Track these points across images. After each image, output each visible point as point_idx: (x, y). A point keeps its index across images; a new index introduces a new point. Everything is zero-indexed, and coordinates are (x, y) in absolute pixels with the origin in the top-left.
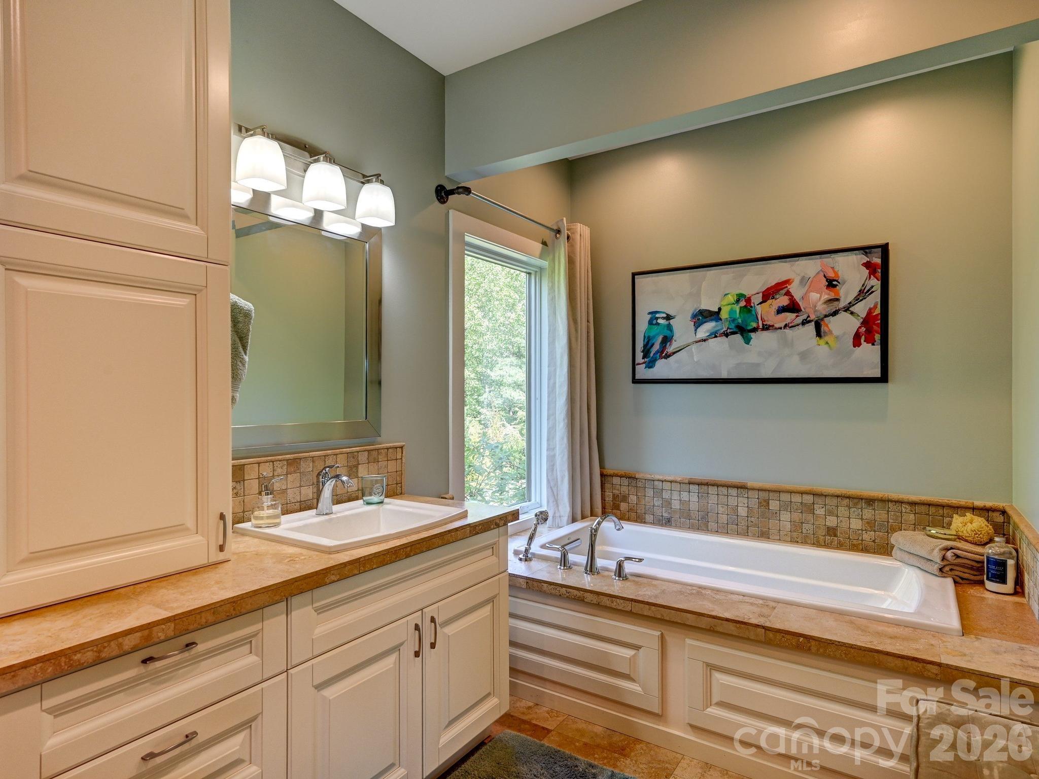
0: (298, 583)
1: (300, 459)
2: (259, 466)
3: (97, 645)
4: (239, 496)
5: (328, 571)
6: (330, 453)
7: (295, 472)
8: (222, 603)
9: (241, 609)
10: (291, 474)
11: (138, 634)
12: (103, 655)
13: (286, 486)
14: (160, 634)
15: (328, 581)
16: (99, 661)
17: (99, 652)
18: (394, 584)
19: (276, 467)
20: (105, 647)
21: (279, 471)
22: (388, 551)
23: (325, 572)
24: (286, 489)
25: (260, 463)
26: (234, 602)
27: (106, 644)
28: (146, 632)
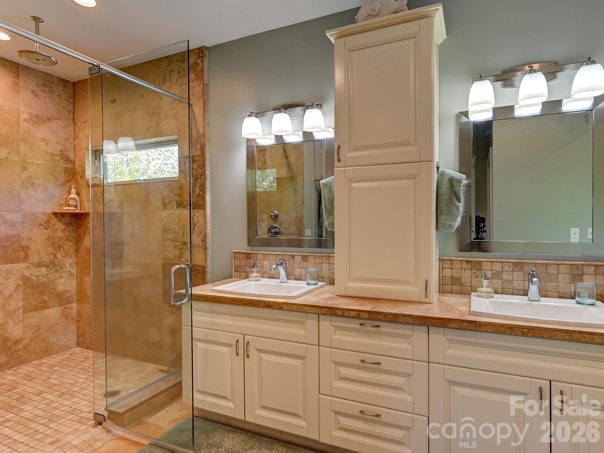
0: (430, 320)
1: (524, 263)
2: (492, 264)
3: (342, 310)
4: (478, 278)
5: (450, 320)
6: (550, 262)
7: (519, 271)
8: (388, 314)
9: (397, 320)
10: (516, 272)
11: (355, 312)
12: (344, 315)
13: (512, 278)
14: (363, 316)
15: (450, 326)
16: (342, 316)
17: (343, 313)
18: (509, 349)
19: (504, 266)
20: (344, 312)
21: (506, 268)
22: (503, 325)
23: (448, 320)
24: (513, 280)
25: (493, 262)
26: (394, 316)
27: (345, 311)
28: (358, 313)
